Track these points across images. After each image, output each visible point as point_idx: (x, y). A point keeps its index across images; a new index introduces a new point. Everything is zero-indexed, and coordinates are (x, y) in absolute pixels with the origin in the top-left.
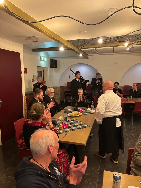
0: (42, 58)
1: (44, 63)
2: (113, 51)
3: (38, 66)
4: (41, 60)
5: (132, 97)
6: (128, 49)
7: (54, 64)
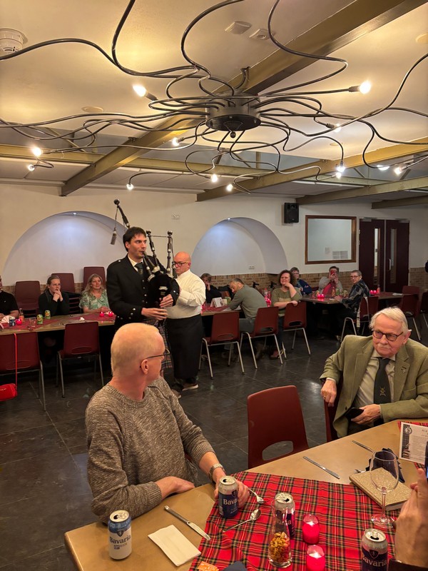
5: (48, 312)
6: (30, 168)
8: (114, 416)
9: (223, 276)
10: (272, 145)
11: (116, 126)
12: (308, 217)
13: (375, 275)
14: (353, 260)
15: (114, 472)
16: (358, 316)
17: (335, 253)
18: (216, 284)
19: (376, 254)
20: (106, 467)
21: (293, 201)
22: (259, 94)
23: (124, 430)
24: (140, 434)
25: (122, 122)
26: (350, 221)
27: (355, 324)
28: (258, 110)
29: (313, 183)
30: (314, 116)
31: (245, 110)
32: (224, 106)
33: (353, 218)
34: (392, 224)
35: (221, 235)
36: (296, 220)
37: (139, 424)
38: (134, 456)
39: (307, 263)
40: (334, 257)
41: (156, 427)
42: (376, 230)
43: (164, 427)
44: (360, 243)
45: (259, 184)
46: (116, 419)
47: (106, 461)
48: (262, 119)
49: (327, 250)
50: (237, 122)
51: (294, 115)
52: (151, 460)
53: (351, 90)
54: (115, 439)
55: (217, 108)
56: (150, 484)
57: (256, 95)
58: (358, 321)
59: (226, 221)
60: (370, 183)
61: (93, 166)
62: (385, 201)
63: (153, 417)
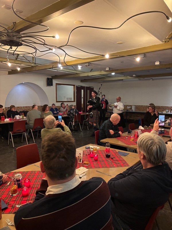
9: (22, 107)
10: (31, 54)
12: (57, 84)
13: (82, 107)
14: (74, 101)
16: (74, 121)
17: (67, 98)
18: (19, 110)
19: (82, 99)
21: (50, 77)
22: (21, 33)
26: (73, 86)
27: (73, 124)
28: (21, 39)
29: (56, 71)
30: (44, 45)
31: (15, 39)
32: (6, 36)
33: (74, 85)
34: (88, 88)
35: (20, 89)
36: (52, 85)
39: (57, 102)
40: (67, 100)
42: (82, 90)
44: (77, 95)
45: (34, 69)
48: (23, 43)
49: (65, 97)
50: (12, 43)
51: (35, 43)
53: (53, 37)
55: (3, 36)
57: (19, 33)
58: (74, 123)
59: (22, 84)
60: (78, 72)
62: (85, 79)
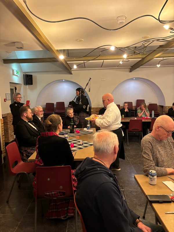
0: (15, 71)
1: (17, 79)
2: (102, 66)
3: (10, 83)
4: (14, 74)
6: (121, 63)
7: (28, 80)
8: (151, 143)
11: (156, 42)
15: (150, 160)
20: (147, 158)
23: (154, 148)
24: (159, 152)
25: (158, 40)
37: (159, 148)
38: (157, 158)
41: (166, 151)
43: (169, 152)
46: (151, 144)
47: (148, 156)
52: (163, 161)
54: (151, 150)
56: (163, 168)
61: (143, 59)
63: (165, 147)
